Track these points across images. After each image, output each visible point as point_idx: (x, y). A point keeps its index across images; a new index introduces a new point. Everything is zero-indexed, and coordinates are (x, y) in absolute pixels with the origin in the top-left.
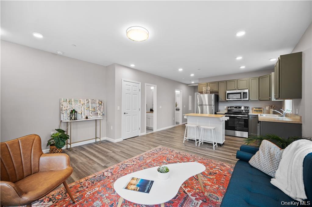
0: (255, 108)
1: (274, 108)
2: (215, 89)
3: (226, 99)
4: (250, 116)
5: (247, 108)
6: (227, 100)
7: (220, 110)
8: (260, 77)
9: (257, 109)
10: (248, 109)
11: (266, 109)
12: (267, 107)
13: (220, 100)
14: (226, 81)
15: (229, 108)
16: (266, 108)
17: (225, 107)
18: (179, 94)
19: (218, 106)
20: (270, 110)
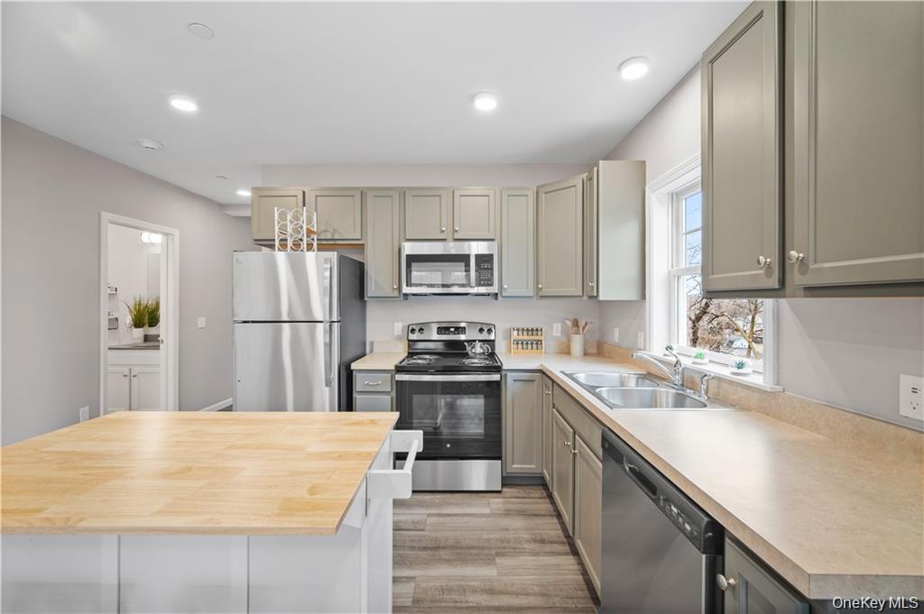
0: (518, 330)
1: (584, 328)
2: (349, 232)
3: (400, 288)
4: (509, 374)
5: (489, 331)
6: (406, 290)
7: (372, 343)
8: (541, 186)
9: (526, 337)
10: (492, 337)
11: (554, 334)
12: (555, 325)
13: (371, 290)
14: (403, 192)
15: (413, 331)
16: (552, 328)
17: (399, 328)
18: (158, 250)
19: (364, 321)
20: (569, 340)
